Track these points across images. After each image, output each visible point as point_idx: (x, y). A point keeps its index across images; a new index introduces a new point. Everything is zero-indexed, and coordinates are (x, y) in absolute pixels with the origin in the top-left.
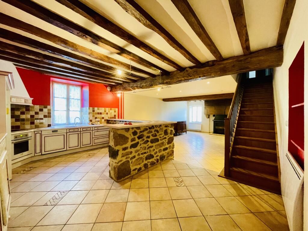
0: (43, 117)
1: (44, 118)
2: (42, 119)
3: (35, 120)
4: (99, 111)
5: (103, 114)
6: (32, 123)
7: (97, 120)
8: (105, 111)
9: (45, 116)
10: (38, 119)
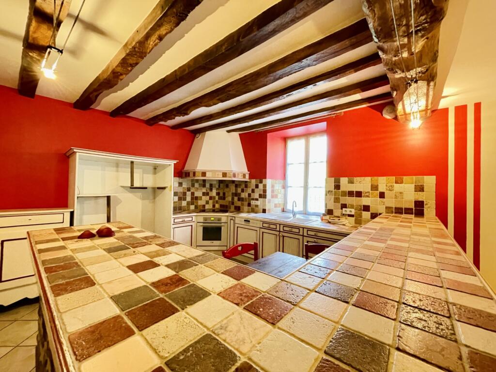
0: (258, 197)
1: (259, 199)
2: (257, 200)
3: (252, 201)
4: (354, 188)
5: (368, 196)
6: (249, 205)
7: (347, 211)
8: (374, 187)
9: (260, 196)
10: (253, 199)
